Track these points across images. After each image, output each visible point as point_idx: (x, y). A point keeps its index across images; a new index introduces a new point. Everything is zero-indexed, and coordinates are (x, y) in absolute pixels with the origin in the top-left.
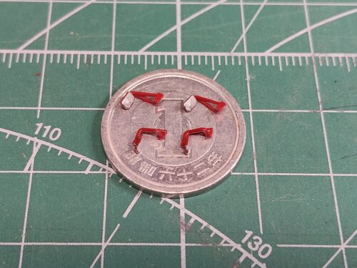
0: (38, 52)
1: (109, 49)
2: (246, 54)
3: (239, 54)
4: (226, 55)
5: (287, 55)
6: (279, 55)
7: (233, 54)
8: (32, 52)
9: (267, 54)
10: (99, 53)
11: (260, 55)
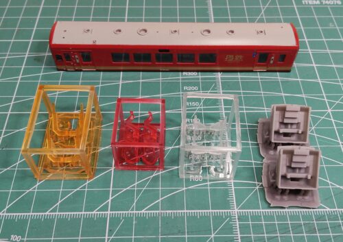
0: (54, 213)
1: (82, 211)
2: (134, 212)
3: (132, 212)
4: (127, 212)
5: (150, 212)
6: (147, 212)
7: (130, 212)
8: (52, 214)
9: (143, 211)
10: (78, 213)
11: (140, 212)
